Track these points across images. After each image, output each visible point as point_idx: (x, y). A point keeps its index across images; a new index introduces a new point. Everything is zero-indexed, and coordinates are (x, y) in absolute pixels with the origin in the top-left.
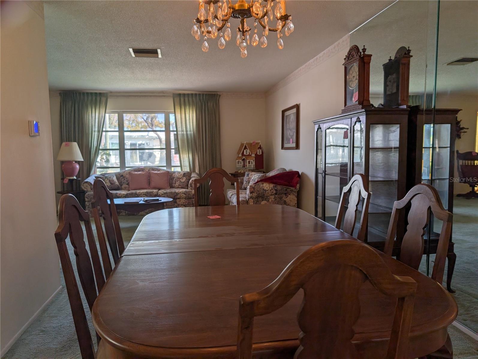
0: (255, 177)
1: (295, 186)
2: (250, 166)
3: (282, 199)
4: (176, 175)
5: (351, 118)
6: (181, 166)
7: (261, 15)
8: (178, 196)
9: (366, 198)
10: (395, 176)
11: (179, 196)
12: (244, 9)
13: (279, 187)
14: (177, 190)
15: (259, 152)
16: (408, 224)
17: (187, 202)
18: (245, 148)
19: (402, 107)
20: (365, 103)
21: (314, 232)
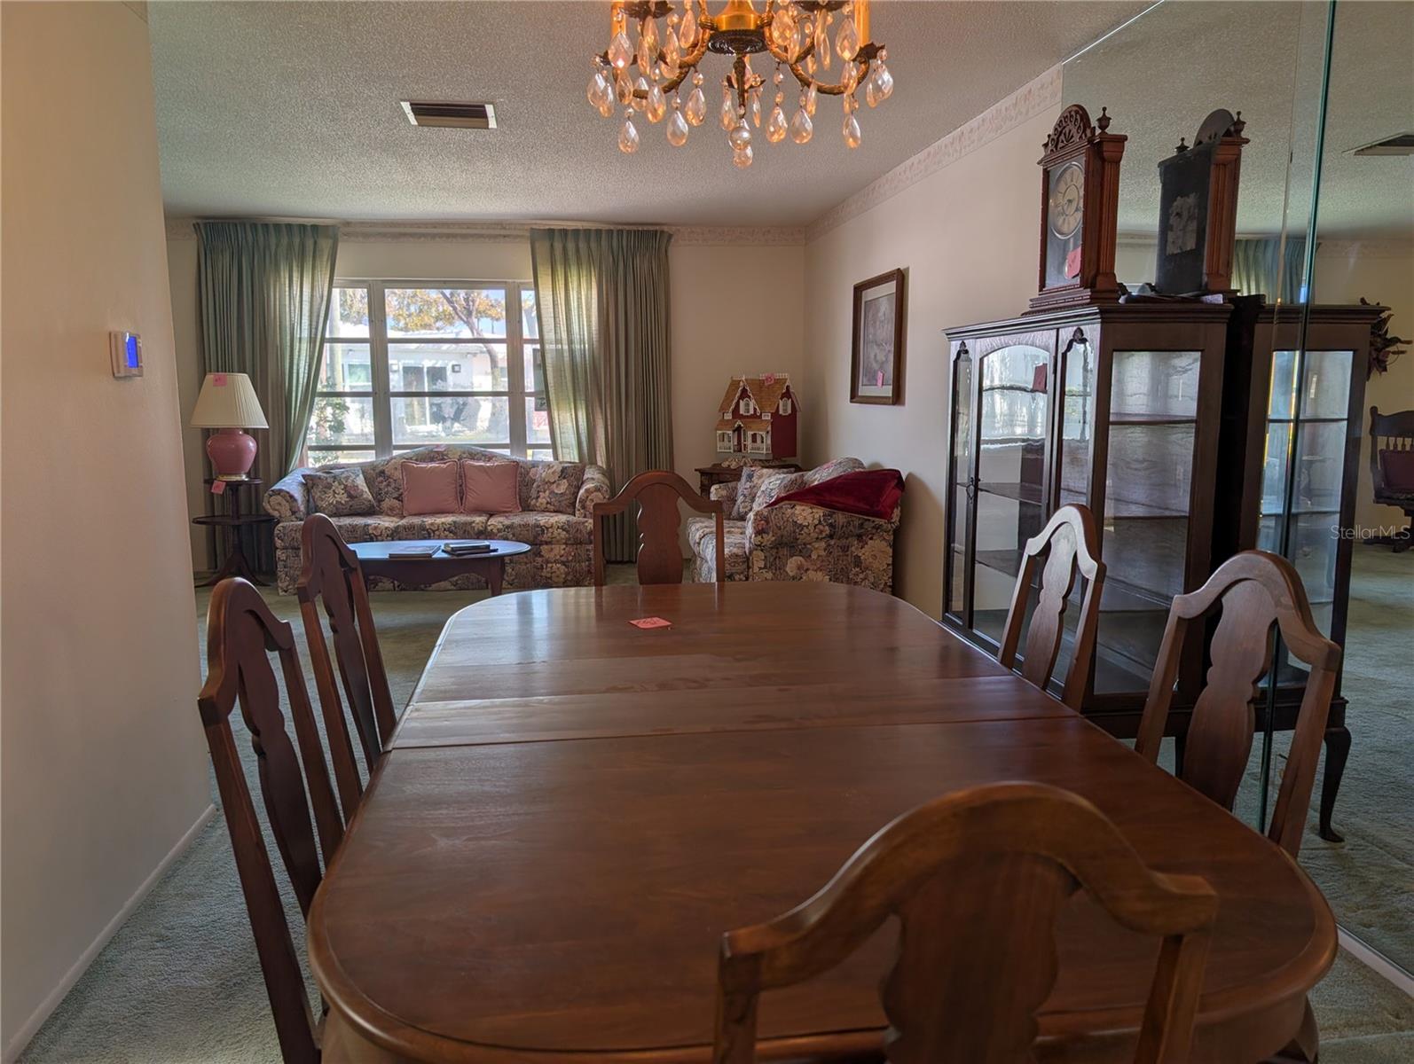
0: (771, 483)
1: (885, 515)
2: (758, 449)
3: (847, 551)
4: (542, 473)
5: (1058, 329)
6: (554, 446)
7: (796, 54)
8: (545, 537)
9: (1092, 577)
10: (1181, 503)
11: (549, 534)
12: (746, 31)
13: (840, 518)
14: (544, 519)
15: (785, 408)
16: (1211, 665)
17: (573, 554)
18: (744, 394)
19: (1209, 298)
20: (1101, 283)
21: (939, 678)
